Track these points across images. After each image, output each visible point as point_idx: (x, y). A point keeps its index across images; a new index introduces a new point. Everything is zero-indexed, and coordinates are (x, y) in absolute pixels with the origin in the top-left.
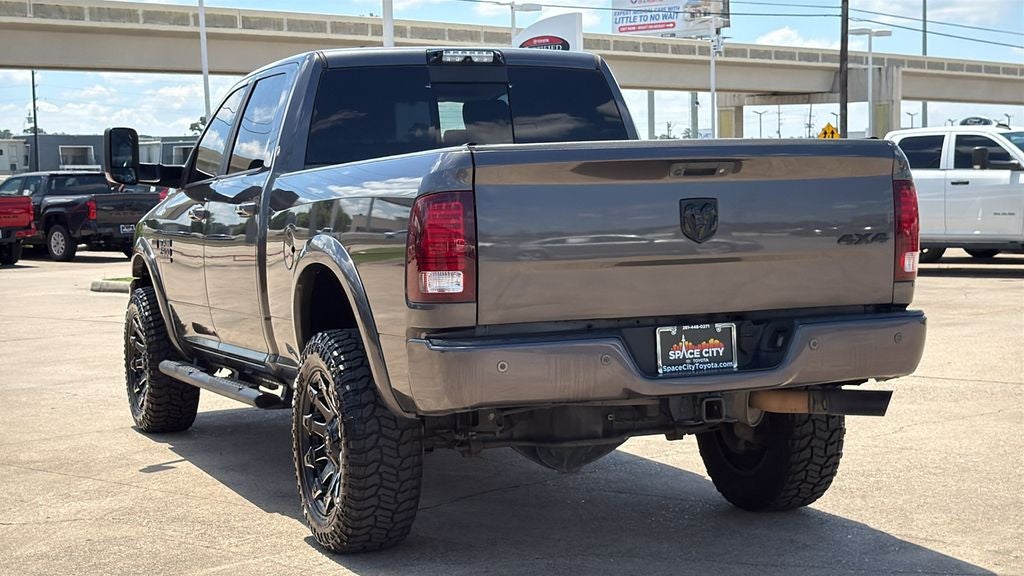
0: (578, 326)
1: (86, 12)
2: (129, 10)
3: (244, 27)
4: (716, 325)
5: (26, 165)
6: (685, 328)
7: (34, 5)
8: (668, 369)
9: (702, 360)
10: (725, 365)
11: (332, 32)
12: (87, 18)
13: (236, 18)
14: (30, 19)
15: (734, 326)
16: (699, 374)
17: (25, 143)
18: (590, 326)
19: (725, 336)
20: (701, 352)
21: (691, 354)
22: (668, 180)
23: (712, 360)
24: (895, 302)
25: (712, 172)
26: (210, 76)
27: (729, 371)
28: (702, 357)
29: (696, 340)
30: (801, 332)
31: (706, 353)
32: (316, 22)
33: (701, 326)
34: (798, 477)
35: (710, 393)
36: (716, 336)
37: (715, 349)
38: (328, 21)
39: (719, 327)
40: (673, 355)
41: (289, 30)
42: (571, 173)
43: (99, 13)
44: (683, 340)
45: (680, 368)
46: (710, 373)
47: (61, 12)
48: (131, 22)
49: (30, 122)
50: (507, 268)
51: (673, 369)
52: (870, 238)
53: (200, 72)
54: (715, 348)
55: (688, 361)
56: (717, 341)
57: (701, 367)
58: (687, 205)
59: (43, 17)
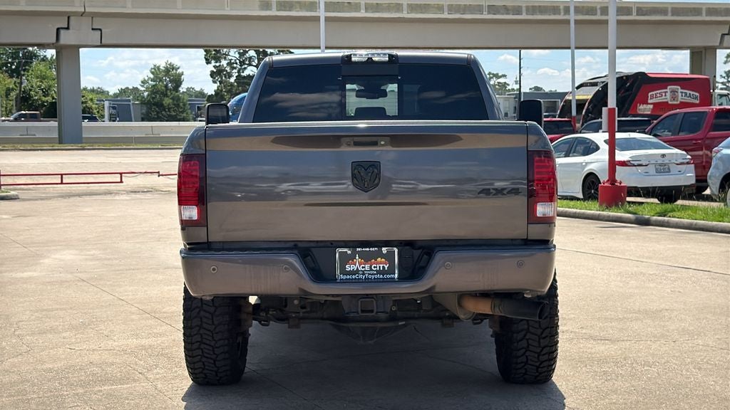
0: (288, 245)
1: (524, 9)
2: (554, 6)
3: (637, 15)
4: (383, 249)
5: (515, 113)
6: (359, 249)
7: (488, 6)
8: (345, 277)
9: (372, 272)
10: (389, 276)
11: (706, 16)
12: (524, 14)
13: (632, 8)
14: (486, 16)
15: (396, 250)
16: (367, 281)
17: (515, 98)
18: (295, 245)
19: (389, 257)
20: (371, 267)
21: (363, 268)
22: (344, 149)
23: (379, 272)
24: (529, 238)
25: (375, 144)
26: (576, 51)
27: (392, 280)
28: (371, 270)
29: (367, 258)
30: (439, 257)
31: (374, 267)
32: (694, 8)
33: (371, 249)
34: (519, 360)
35: (367, 295)
36: (382, 256)
37: (381, 266)
38: (704, 7)
39: (384, 250)
40: (348, 268)
41: (672, 15)
42: (272, 143)
43: (533, 9)
44: (357, 258)
45: (354, 277)
46: (377, 281)
47: (506, 10)
48: (554, 14)
49: (516, 84)
50: (227, 206)
51: (348, 277)
52: (505, 192)
53: (569, 48)
54: (381, 264)
55: (361, 272)
56: (383, 260)
57: (370, 277)
58: (357, 166)
59: (494, 14)
